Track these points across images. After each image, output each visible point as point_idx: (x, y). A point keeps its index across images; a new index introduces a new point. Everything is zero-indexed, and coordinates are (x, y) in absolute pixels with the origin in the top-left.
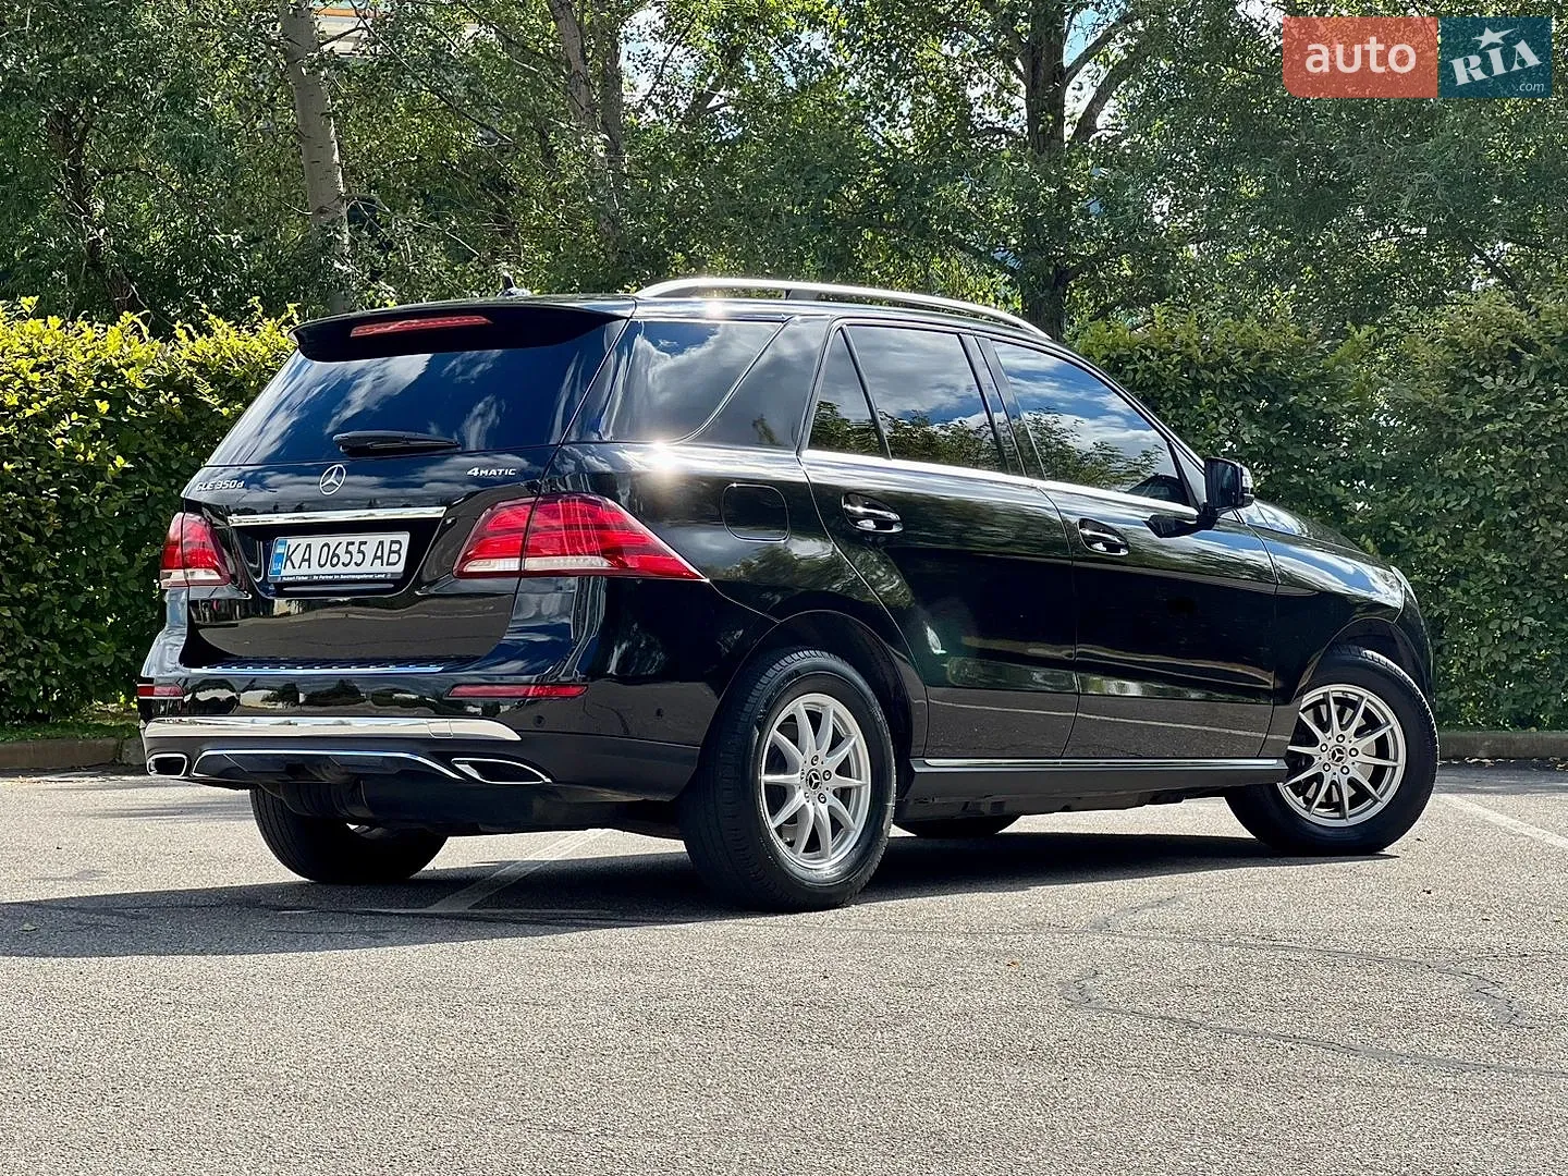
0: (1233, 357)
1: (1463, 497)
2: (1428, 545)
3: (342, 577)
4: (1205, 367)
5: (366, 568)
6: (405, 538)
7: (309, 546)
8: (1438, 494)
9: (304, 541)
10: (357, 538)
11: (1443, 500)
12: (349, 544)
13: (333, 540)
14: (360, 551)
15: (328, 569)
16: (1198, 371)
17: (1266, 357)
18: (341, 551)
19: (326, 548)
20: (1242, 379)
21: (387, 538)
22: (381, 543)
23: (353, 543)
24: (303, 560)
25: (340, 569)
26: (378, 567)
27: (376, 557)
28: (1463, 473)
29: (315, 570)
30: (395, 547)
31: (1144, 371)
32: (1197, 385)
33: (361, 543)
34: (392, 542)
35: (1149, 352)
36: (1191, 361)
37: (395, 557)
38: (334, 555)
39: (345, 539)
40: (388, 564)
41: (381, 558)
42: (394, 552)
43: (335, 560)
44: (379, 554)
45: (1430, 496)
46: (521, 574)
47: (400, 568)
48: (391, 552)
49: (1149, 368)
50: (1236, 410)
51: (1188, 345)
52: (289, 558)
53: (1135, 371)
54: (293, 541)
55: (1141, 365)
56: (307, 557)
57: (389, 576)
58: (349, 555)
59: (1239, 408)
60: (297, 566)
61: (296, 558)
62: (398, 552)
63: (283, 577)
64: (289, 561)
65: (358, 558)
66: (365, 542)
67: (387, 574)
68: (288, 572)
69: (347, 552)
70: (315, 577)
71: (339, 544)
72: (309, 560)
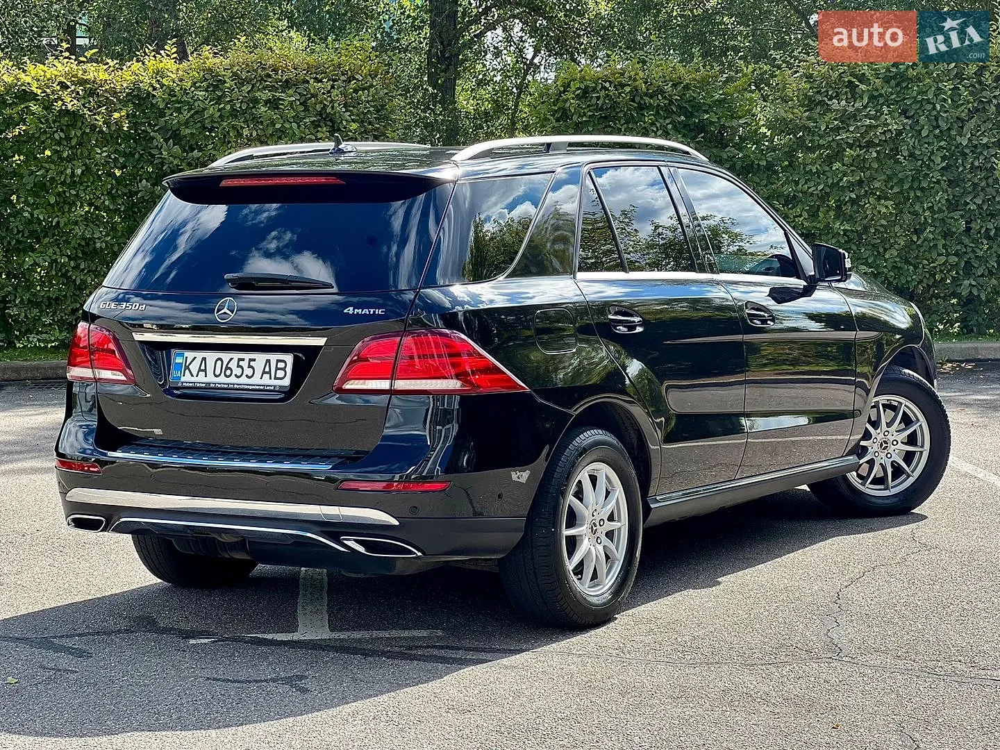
0: (666, 87)
1: (819, 184)
2: (797, 216)
3: (235, 386)
4: (646, 95)
5: (256, 380)
6: (289, 358)
7: (204, 359)
8: (802, 182)
9: (200, 355)
10: (247, 356)
11: (806, 186)
12: (240, 360)
13: (226, 356)
14: (250, 366)
15: (222, 379)
16: (641, 98)
17: (687, 87)
18: (233, 365)
19: (219, 362)
20: (671, 102)
21: (274, 357)
22: (268, 361)
23: (243, 360)
24: (200, 370)
25: (233, 380)
26: (266, 380)
27: (264, 372)
28: (819, 167)
29: (211, 378)
30: (281, 365)
31: (605, 98)
32: (641, 107)
33: (251, 360)
34: (278, 361)
35: (607, 85)
36: (636, 90)
37: (280, 374)
38: (227, 368)
39: (236, 355)
40: (276, 378)
41: (269, 373)
42: (280, 369)
43: (228, 372)
44: (267, 370)
45: (797, 183)
46: (391, 392)
47: (286, 382)
48: (277, 369)
49: (608, 95)
50: (667, 124)
51: (635, 80)
52: (187, 367)
53: (598, 98)
54: (190, 355)
55: (603, 93)
56: (203, 367)
57: (277, 389)
58: (240, 369)
59: (669, 124)
60: (195, 374)
61: (194, 367)
62: (284, 369)
63: (182, 383)
64: (187, 371)
65: (249, 372)
66: (254, 360)
67: (275, 386)
68: (186, 378)
69: (239, 366)
70: (212, 385)
71: (232, 359)
72: (205, 370)
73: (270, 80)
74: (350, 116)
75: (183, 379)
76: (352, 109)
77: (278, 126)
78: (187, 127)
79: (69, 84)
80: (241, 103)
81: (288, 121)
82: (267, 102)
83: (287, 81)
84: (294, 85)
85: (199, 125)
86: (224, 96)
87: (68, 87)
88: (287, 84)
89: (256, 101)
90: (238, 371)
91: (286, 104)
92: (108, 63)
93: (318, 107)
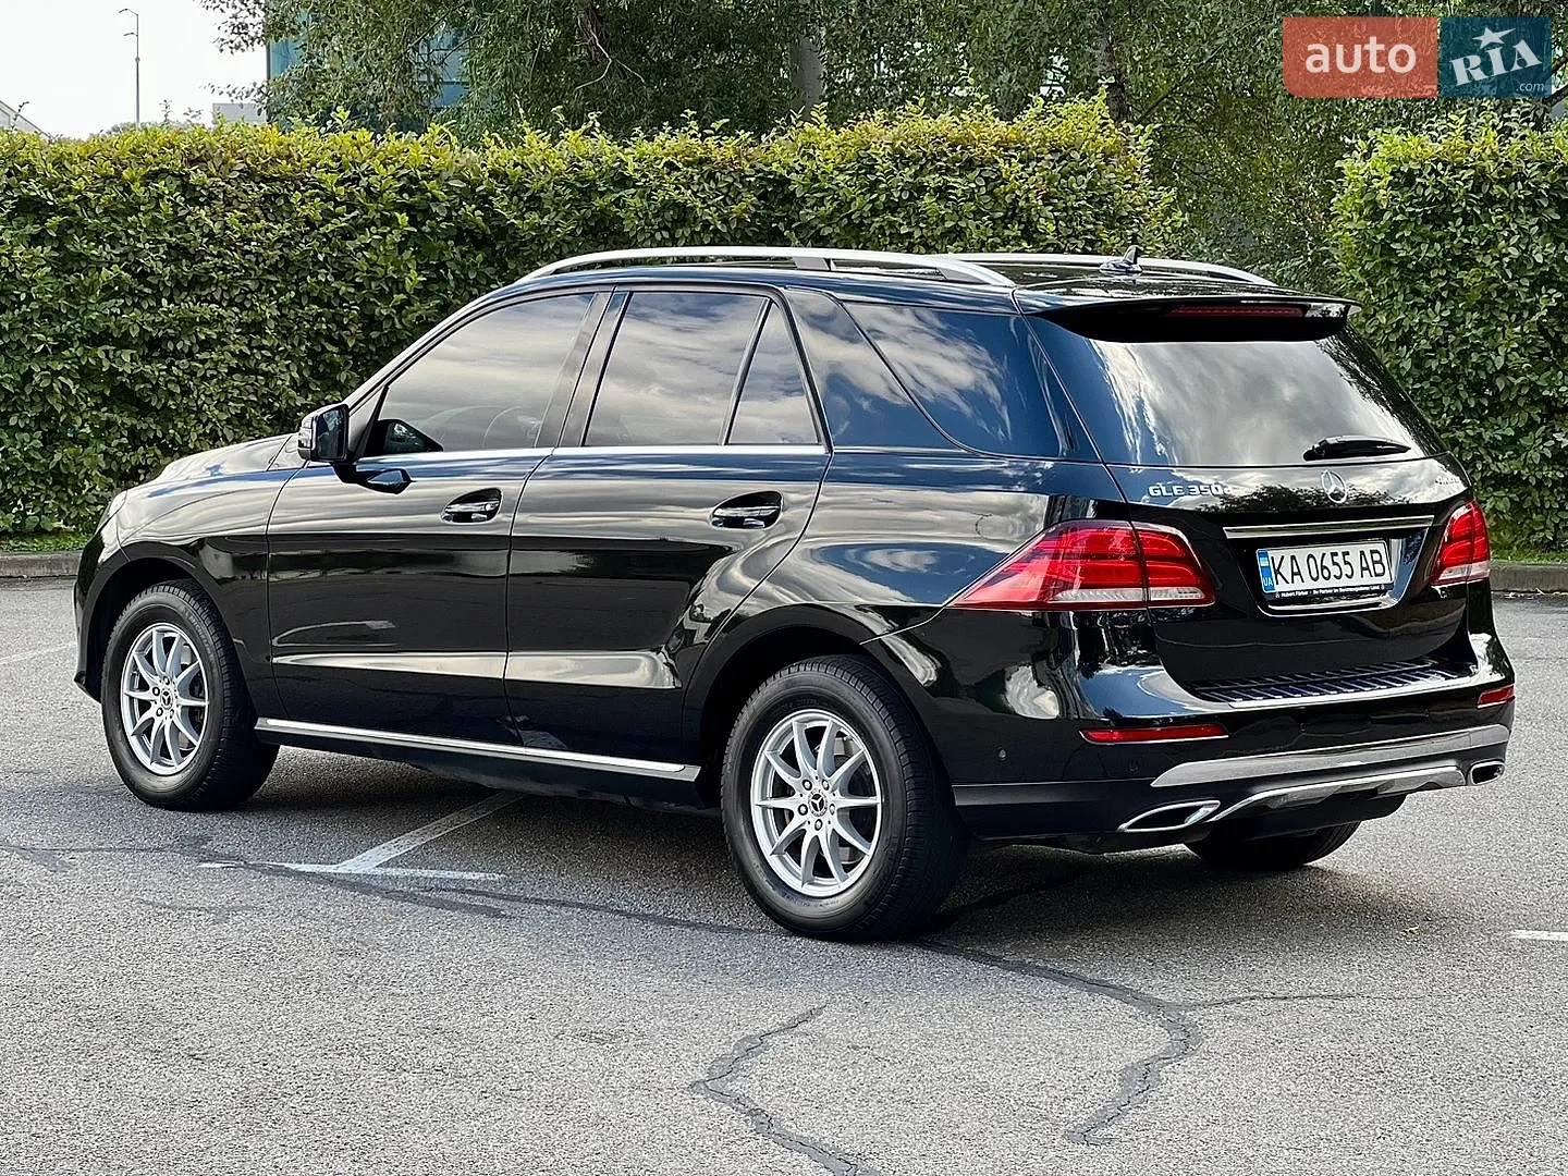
3: (1341, 590)
5: (1356, 580)
6: (1383, 547)
7: (1293, 558)
9: (1287, 553)
10: (1338, 550)
12: (1332, 555)
13: (1317, 551)
14: (1346, 563)
15: (1321, 583)
18: (1327, 562)
19: (1311, 559)
21: (1368, 547)
22: (1362, 553)
23: (1336, 554)
24: (1293, 574)
25: (1333, 583)
26: (1368, 578)
27: (1363, 569)
29: (1309, 583)
30: (1377, 557)
33: (1344, 554)
34: (1372, 552)
37: (1380, 569)
38: (1323, 567)
39: (1328, 549)
40: (1377, 575)
41: (1368, 568)
42: (1377, 562)
43: (1326, 573)
47: (1388, 578)
48: (1374, 562)
52: (1277, 572)
54: (1275, 554)
57: (1380, 588)
58: (1337, 567)
61: (1286, 570)
62: (1380, 562)
63: (1280, 593)
64: (1279, 576)
65: (1346, 570)
66: (1348, 553)
67: (1380, 585)
68: (1281, 587)
69: (1335, 564)
70: (1315, 592)
71: (1324, 554)
72: (1299, 573)
73: (945, 159)
74: (1052, 211)
75: (1278, 589)
76: (1056, 201)
77: (949, 224)
78: (830, 225)
79: (680, 166)
80: (902, 191)
81: (966, 216)
82: (938, 190)
83: (970, 160)
84: (980, 166)
85: (845, 221)
86: (878, 181)
87: (678, 169)
88: (969, 165)
89: (922, 189)
90: (1335, 571)
91: (960, 193)
92: (738, 136)
93: (1008, 199)
